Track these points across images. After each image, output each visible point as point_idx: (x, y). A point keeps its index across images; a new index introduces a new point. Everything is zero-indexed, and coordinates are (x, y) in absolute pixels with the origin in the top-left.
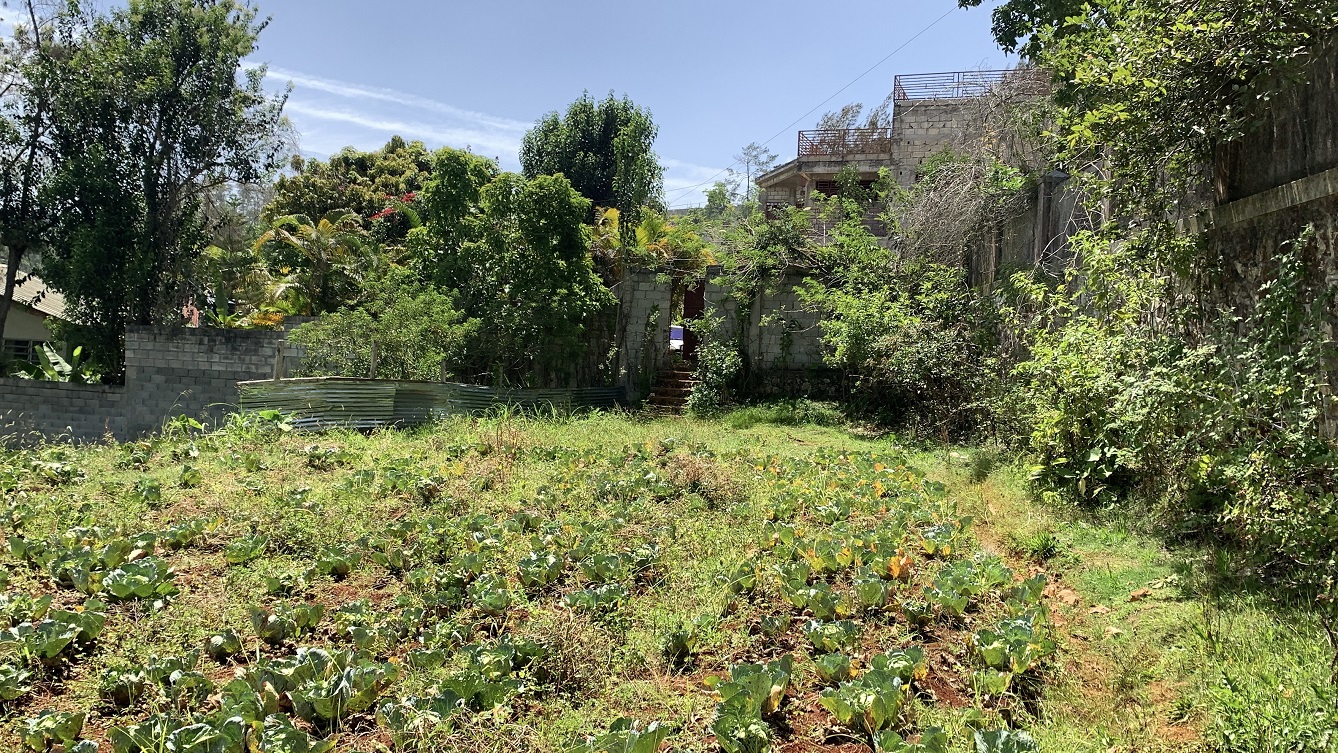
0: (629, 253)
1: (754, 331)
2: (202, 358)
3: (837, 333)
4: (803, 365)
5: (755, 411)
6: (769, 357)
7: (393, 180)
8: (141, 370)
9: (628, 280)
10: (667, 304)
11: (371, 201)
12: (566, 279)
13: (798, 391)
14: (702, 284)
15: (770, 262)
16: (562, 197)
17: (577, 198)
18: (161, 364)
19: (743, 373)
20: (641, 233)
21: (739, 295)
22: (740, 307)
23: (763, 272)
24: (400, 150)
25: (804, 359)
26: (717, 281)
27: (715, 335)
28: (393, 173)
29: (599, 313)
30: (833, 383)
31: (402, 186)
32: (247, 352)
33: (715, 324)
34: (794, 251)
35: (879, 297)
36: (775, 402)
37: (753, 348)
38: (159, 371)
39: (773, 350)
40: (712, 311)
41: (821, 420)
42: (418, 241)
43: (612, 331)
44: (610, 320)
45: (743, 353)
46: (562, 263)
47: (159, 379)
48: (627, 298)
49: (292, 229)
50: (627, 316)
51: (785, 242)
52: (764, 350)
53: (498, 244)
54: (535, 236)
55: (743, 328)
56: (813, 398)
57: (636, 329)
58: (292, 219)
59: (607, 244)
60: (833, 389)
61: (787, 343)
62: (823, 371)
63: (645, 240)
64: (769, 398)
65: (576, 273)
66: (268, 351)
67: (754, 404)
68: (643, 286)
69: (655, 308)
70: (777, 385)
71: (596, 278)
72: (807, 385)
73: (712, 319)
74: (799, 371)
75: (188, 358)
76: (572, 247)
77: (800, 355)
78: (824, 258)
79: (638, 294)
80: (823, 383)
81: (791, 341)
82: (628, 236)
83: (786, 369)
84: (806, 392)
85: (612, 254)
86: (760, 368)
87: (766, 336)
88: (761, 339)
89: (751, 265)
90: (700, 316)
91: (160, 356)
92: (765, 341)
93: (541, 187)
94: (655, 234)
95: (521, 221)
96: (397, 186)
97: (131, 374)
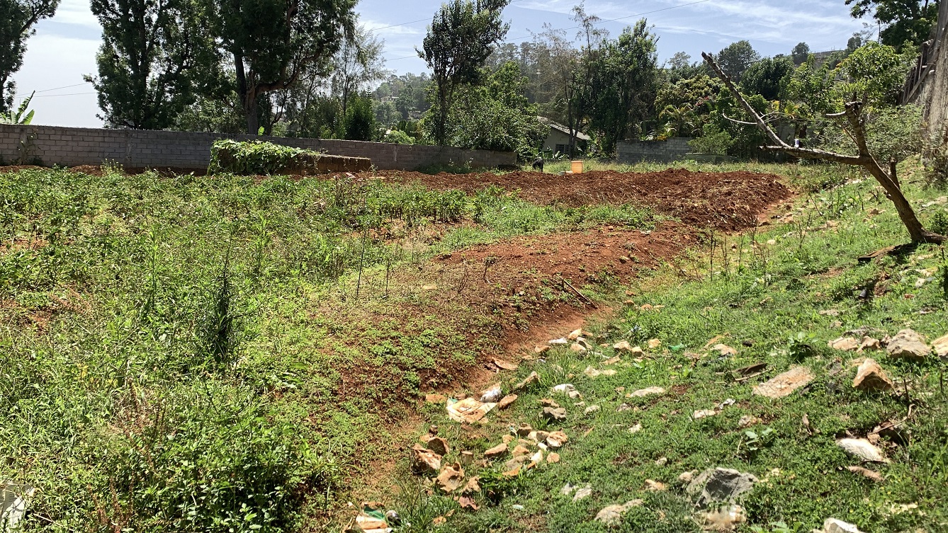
0: (781, 117)
2: (641, 150)
7: (699, 91)
8: (622, 154)
9: (780, 126)
10: (793, 133)
11: (692, 99)
14: (805, 127)
16: (760, 101)
17: (765, 101)
18: (628, 152)
20: (786, 110)
24: (700, 80)
26: (809, 126)
28: (699, 88)
31: (704, 94)
32: (655, 148)
33: (808, 139)
38: (627, 154)
40: (808, 136)
42: (714, 114)
47: (627, 157)
48: (780, 131)
49: (669, 109)
58: (671, 106)
59: (775, 114)
63: (787, 112)
66: (661, 148)
68: (785, 127)
69: (789, 134)
75: (636, 150)
79: (783, 130)
85: (775, 117)
91: (628, 149)
93: (754, 98)
94: (791, 110)
96: (701, 94)
97: (618, 155)
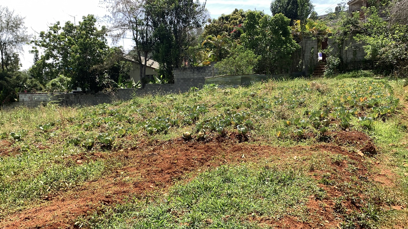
0: (304, 33)
1: (344, 52)
2: (192, 75)
3: (368, 49)
4: (360, 60)
5: (345, 75)
6: (349, 59)
7: (235, 21)
8: (178, 79)
9: (304, 41)
10: (316, 46)
11: (230, 28)
12: (285, 42)
13: (359, 68)
14: (326, 39)
15: (347, 30)
16: (282, 19)
17: (286, 19)
18: (182, 77)
19: (341, 64)
20: (307, 26)
21: (338, 41)
22: (339, 45)
23: (345, 33)
24: (236, 13)
25: (361, 58)
26: (331, 37)
27: (332, 54)
28: (235, 19)
29: (296, 51)
30: (370, 64)
31: (238, 23)
32: (202, 72)
33: (331, 50)
34: (355, 26)
35: (381, 37)
36: (352, 71)
37: (344, 56)
38: (182, 79)
39: (351, 56)
40: (329, 47)
41: (366, 76)
42: (244, 38)
43: (300, 56)
44: (299, 53)
45: (341, 58)
46: (284, 38)
47: (182, 81)
48: (304, 46)
49: (210, 39)
50: (304, 51)
51: (352, 23)
52: (348, 56)
53: (265, 36)
54: (275, 32)
55: (340, 51)
56: (364, 69)
57: (307, 55)
58: (210, 36)
59: (297, 31)
60: (371, 66)
61: (355, 53)
62: (366, 61)
63: (308, 28)
64: (349, 71)
65: (288, 40)
66: (207, 72)
67: (344, 73)
68: (309, 42)
69: (313, 48)
70: (353, 67)
71: (294, 41)
72: (362, 66)
73: (330, 49)
74: (359, 62)
75: (188, 75)
76: (286, 33)
77: (359, 57)
78: (365, 27)
79: (307, 44)
80: (367, 65)
81: (356, 53)
82: (303, 28)
83: (355, 62)
84: (362, 68)
85: (298, 33)
86: (346, 62)
87: (348, 52)
88: (346, 53)
89: (341, 32)
90: (326, 49)
91: (182, 75)
92: (348, 54)
93: (276, 17)
94: (311, 26)
95: (271, 28)
96: (236, 23)
97: (175, 80)
